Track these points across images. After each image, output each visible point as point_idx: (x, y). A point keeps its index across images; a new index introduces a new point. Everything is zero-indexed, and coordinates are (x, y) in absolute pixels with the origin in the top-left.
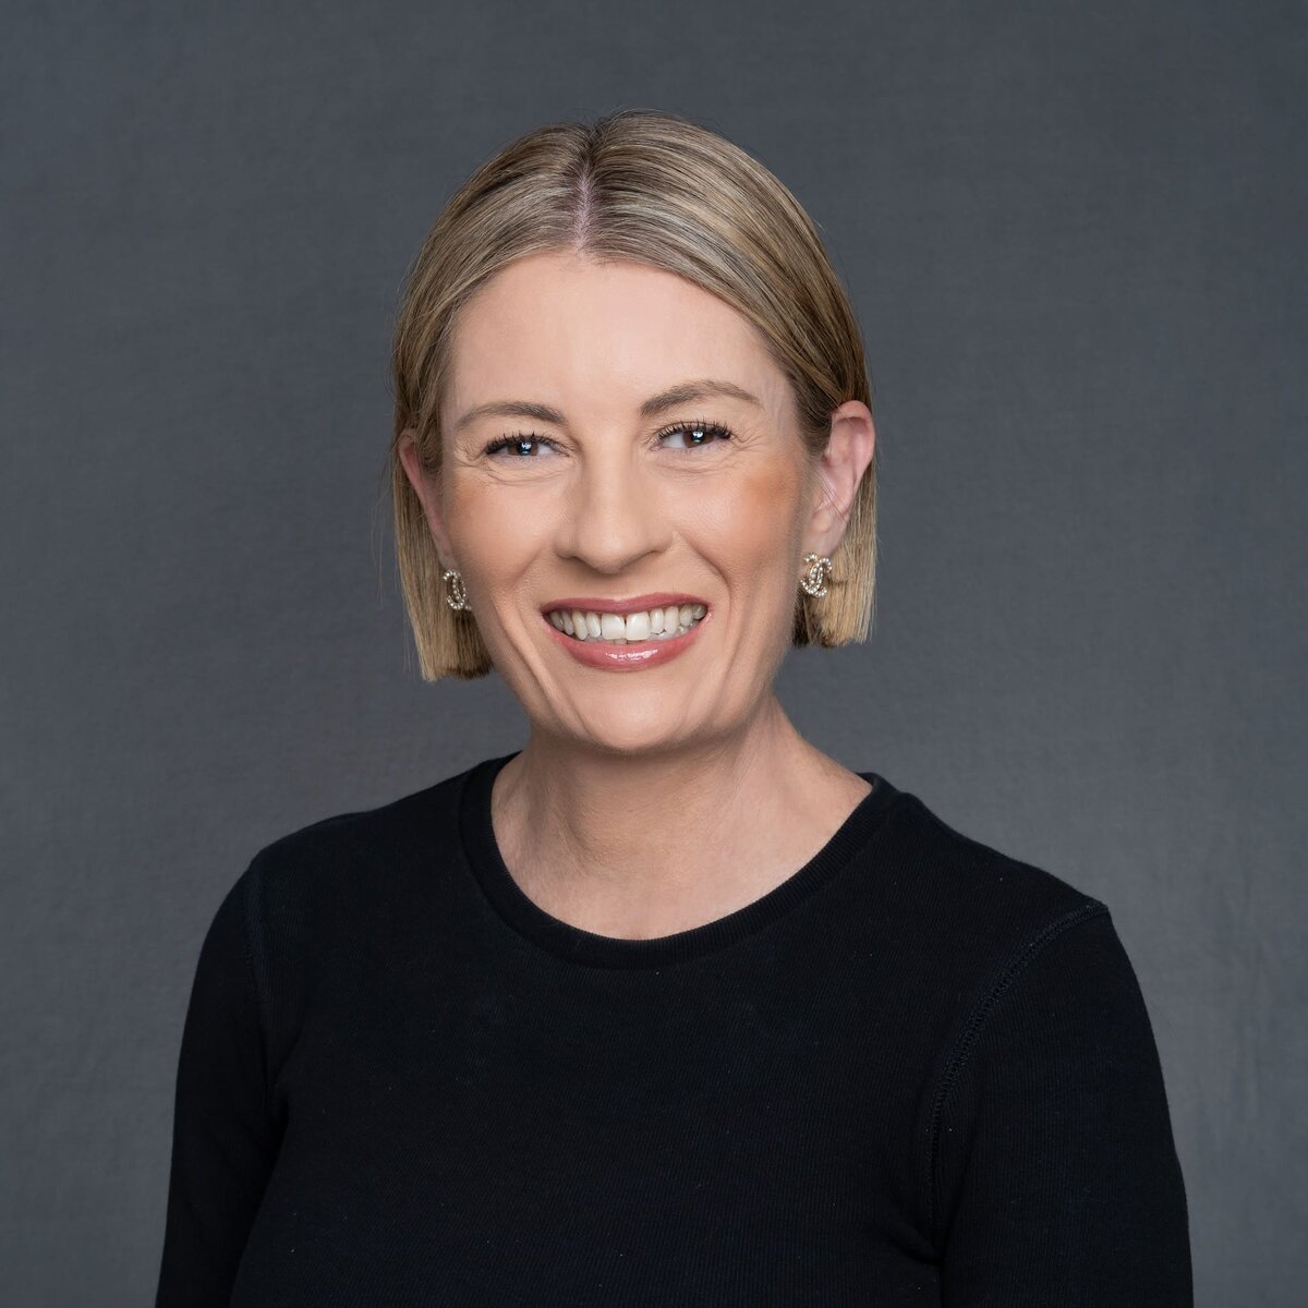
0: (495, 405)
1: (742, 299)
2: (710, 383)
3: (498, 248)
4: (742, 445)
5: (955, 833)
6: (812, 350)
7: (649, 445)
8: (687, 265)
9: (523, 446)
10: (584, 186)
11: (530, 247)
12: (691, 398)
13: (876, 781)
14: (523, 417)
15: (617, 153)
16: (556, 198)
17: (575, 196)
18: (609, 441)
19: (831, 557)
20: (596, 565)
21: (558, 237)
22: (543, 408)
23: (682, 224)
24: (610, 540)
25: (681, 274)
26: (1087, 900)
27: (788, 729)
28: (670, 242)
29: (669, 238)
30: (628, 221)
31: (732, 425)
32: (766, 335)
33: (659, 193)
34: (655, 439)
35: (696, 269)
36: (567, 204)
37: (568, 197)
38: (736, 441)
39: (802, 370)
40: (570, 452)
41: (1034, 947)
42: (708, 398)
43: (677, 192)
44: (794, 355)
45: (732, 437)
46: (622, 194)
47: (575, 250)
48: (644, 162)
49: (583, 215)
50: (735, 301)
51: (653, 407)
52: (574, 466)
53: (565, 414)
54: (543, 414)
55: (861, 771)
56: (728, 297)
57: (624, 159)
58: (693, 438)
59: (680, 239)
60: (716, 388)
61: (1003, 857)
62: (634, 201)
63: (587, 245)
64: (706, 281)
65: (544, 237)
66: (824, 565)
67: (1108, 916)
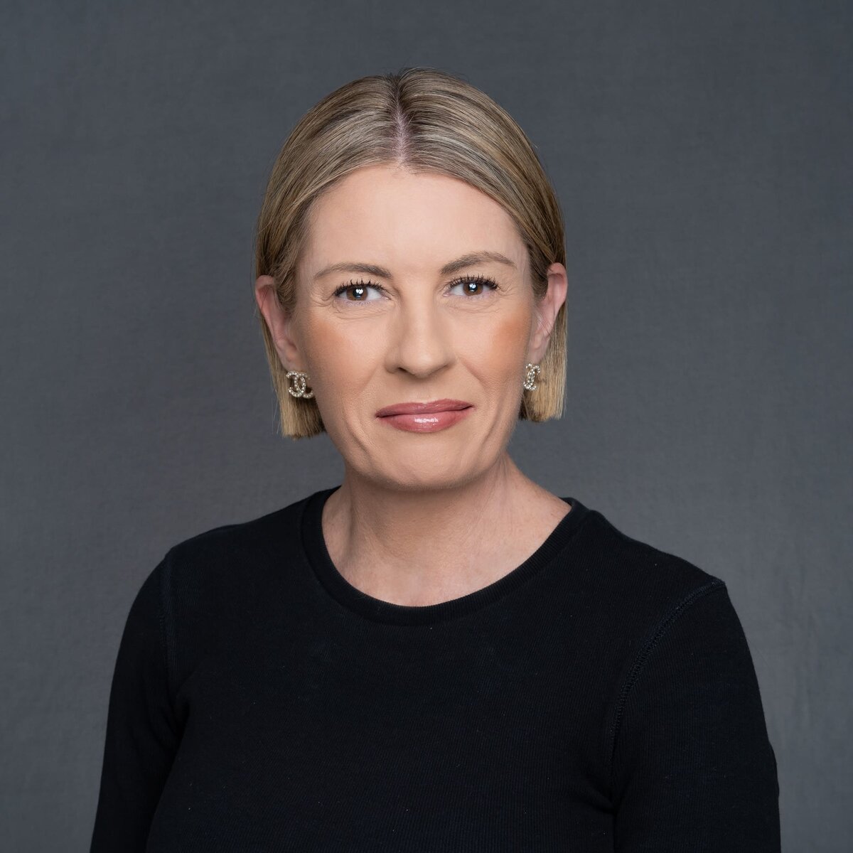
0: (344, 265)
1: (504, 199)
2: (486, 253)
3: (344, 161)
4: (505, 293)
5: (624, 536)
6: (542, 232)
7: (443, 292)
8: (472, 175)
9: (357, 291)
10: (400, 120)
11: (369, 160)
12: (474, 263)
13: (573, 503)
14: (364, 273)
15: (419, 99)
16: (383, 128)
17: (394, 127)
18: (418, 290)
19: (539, 364)
20: (414, 372)
21: (386, 154)
22: (377, 268)
23: (467, 148)
24: (422, 356)
25: (467, 181)
26: (712, 578)
27: (514, 470)
28: (461, 160)
29: (461, 158)
30: (434, 146)
31: (498, 281)
32: (518, 222)
33: (451, 127)
34: (446, 288)
35: (478, 178)
36: (390, 132)
37: (390, 128)
38: (500, 291)
39: (536, 244)
40: (392, 297)
41: (679, 610)
42: (485, 263)
43: (461, 127)
44: (532, 235)
45: (498, 288)
46: (426, 127)
47: (398, 164)
48: (439, 106)
49: (401, 140)
50: (500, 199)
51: (449, 269)
52: (395, 307)
53: (391, 272)
54: (377, 271)
55: (563, 497)
56: (497, 197)
57: (426, 103)
58: (469, 289)
59: (466, 158)
60: (490, 257)
61: (656, 551)
62: (436, 132)
63: (407, 161)
64: (484, 187)
65: (377, 154)
66: (536, 371)
67: (725, 588)
